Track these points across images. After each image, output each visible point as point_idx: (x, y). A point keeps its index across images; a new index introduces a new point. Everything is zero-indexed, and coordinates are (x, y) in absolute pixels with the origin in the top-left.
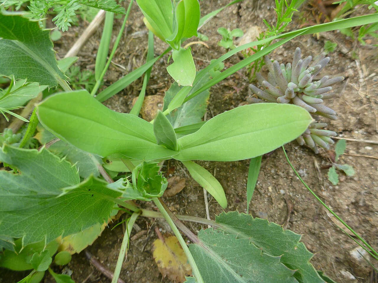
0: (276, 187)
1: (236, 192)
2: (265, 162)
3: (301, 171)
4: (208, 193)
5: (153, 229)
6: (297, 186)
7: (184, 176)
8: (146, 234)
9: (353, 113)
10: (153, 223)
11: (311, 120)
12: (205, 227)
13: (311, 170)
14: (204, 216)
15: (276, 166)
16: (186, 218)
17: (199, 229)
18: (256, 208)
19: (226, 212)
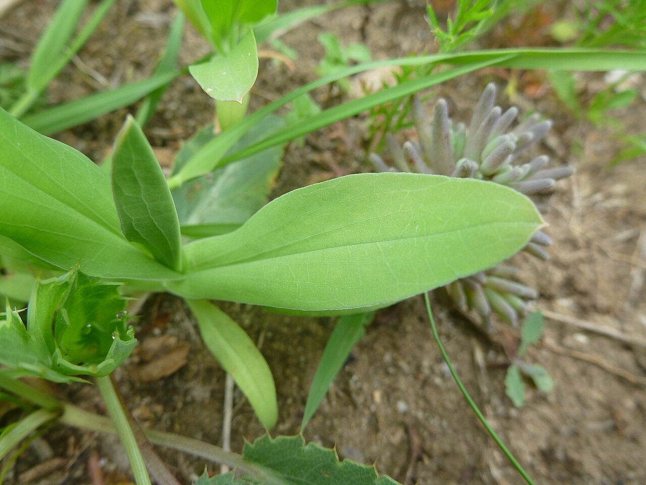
0: (391, 394)
1: (302, 393)
2: (374, 334)
3: (445, 367)
4: (235, 387)
5: (84, 458)
6: (433, 397)
7: (188, 338)
8: (60, 469)
9: (558, 263)
10: (87, 442)
11: (540, 222)
12: (215, 468)
13: (466, 368)
14: (216, 440)
15: (395, 347)
16: (170, 441)
17: (200, 473)
18: (341, 437)
19: (274, 436)
